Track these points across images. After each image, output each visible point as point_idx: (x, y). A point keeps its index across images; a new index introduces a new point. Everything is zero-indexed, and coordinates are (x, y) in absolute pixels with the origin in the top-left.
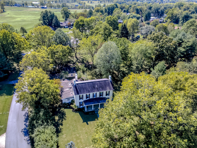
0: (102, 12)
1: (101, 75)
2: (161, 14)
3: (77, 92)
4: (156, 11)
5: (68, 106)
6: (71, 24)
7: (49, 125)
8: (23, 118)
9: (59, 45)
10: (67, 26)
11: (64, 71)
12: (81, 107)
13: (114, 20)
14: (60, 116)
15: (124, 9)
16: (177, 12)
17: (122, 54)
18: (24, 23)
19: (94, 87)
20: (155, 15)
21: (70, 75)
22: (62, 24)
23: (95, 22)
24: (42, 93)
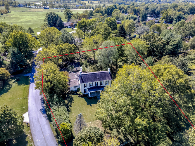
0: (102, 12)
1: (101, 69)
2: (157, 15)
3: (83, 81)
4: (152, 12)
5: (75, 93)
6: (74, 24)
7: (61, 105)
8: (40, 102)
9: (66, 43)
10: (70, 26)
11: (70, 66)
12: (86, 93)
13: (113, 21)
14: (69, 100)
15: (123, 10)
16: (171, 12)
17: (119, 51)
18: (29, 23)
19: (96, 77)
20: (152, 15)
21: (75, 69)
22: (65, 24)
23: (96, 23)
24: (55, 81)
